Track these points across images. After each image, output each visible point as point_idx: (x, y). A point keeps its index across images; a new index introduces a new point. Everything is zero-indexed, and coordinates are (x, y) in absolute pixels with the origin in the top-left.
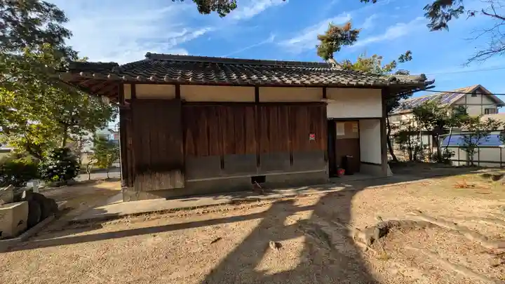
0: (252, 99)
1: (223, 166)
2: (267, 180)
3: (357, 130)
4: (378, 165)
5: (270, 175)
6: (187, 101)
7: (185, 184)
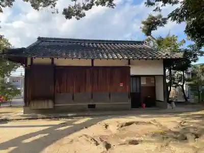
0: (90, 64)
1: (73, 99)
2: (96, 106)
3: (153, 82)
4: (162, 101)
5: (98, 104)
6: (57, 65)
7: (54, 106)
